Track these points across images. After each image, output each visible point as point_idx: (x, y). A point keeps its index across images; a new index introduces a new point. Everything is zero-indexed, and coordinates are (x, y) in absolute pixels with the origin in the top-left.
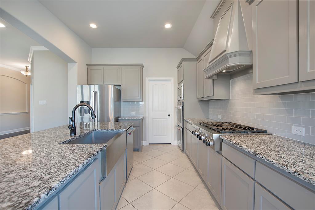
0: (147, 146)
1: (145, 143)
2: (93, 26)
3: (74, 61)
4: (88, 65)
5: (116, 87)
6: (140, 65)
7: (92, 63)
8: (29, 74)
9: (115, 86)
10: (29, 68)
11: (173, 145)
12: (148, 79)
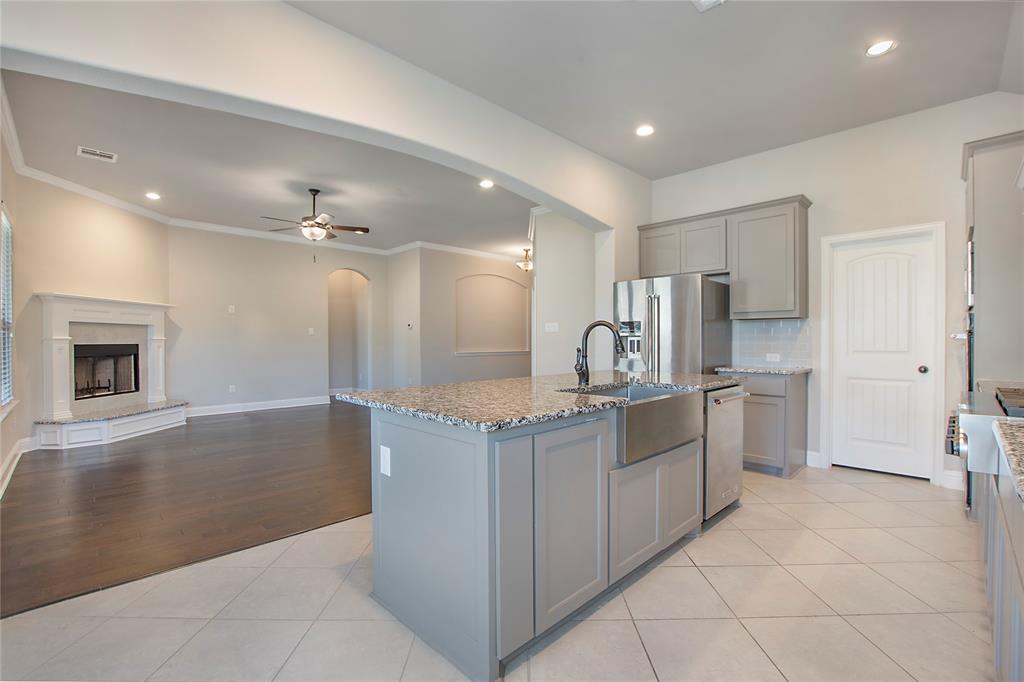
0: (821, 469)
1: (815, 460)
2: (645, 131)
3: (605, 225)
4: (641, 229)
5: (711, 279)
6: (794, 201)
7: (654, 222)
8: (530, 267)
9: (708, 275)
10: (530, 253)
11: (938, 484)
12: (826, 242)
